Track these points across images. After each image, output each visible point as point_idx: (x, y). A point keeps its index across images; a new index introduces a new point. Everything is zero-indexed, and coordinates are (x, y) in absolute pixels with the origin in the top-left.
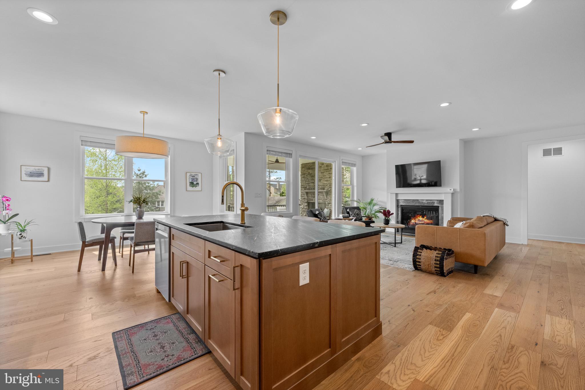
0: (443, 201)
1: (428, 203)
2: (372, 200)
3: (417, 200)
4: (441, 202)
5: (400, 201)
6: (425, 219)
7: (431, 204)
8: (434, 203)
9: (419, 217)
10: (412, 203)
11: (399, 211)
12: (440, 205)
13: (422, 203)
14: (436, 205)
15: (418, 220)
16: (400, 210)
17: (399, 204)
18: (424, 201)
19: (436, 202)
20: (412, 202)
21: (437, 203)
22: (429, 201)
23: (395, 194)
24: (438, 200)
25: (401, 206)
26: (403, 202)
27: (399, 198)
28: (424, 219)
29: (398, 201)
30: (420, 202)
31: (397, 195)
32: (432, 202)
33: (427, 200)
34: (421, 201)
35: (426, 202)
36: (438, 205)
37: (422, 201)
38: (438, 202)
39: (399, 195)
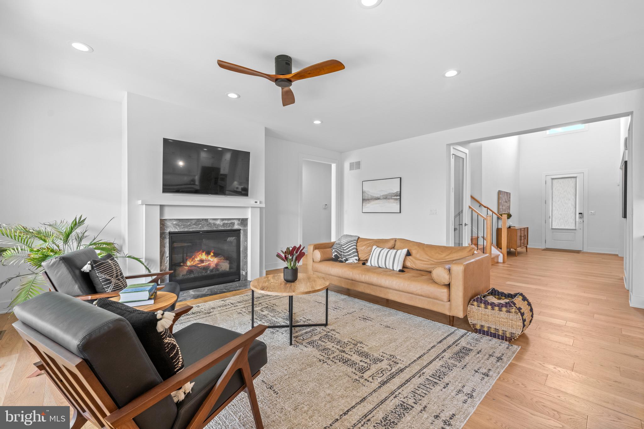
0: (247, 219)
1: (224, 224)
2: (78, 223)
3: (205, 219)
4: (244, 222)
5: (169, 223)
6: (212, 256)
7: (229, 226)
8: (233, 224)
9: (200, 256)
10: (194, 226)
11: (165, 247)
12: (241, 227)
13: (215, 224)
14: (236, 227)
15: (198, 261)
16: (167, 245)
17: (164, 229)
18: (218, 222)
19: (236, 222)
20: (194, 224)
21: (238, 224)
22: (226, 222)
23: (159, 207)
24: (239, 219)
25: (170, 233)
26: (176, 225)
27: (166, 217)
28: (209, 258)
29: (163, 223)
30: (210, 224)
31: (162, 207)
32: (231, 223)
33: (223, 220)
34: (212, 222)
35: (221, 223)
36: (240, 228)
37: (214, 221)
38: (240, 222)
39: (166, 210)
